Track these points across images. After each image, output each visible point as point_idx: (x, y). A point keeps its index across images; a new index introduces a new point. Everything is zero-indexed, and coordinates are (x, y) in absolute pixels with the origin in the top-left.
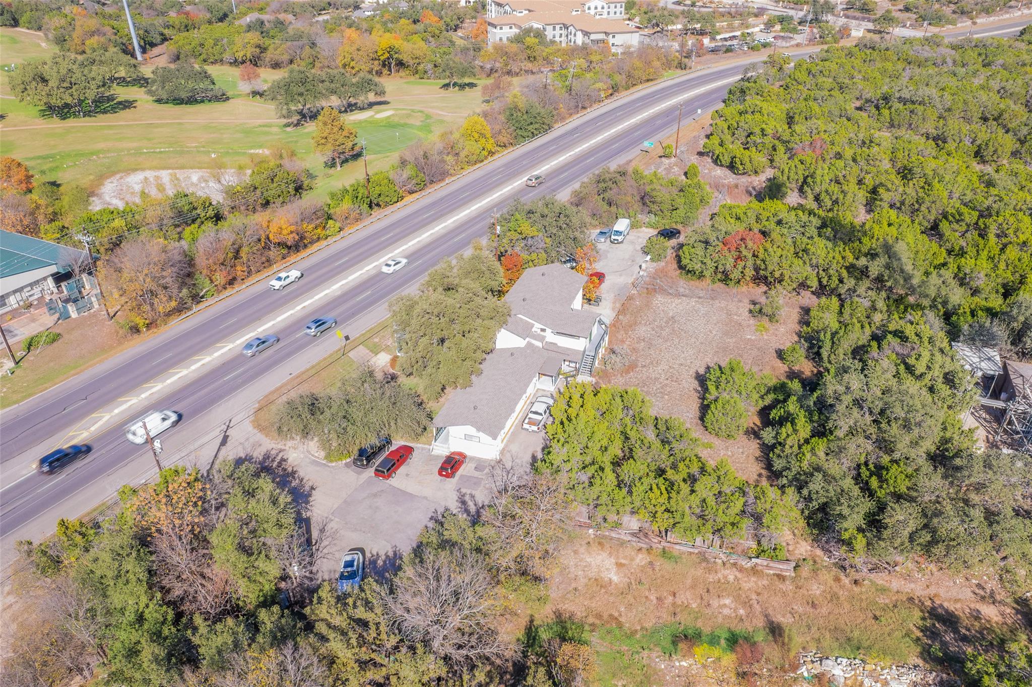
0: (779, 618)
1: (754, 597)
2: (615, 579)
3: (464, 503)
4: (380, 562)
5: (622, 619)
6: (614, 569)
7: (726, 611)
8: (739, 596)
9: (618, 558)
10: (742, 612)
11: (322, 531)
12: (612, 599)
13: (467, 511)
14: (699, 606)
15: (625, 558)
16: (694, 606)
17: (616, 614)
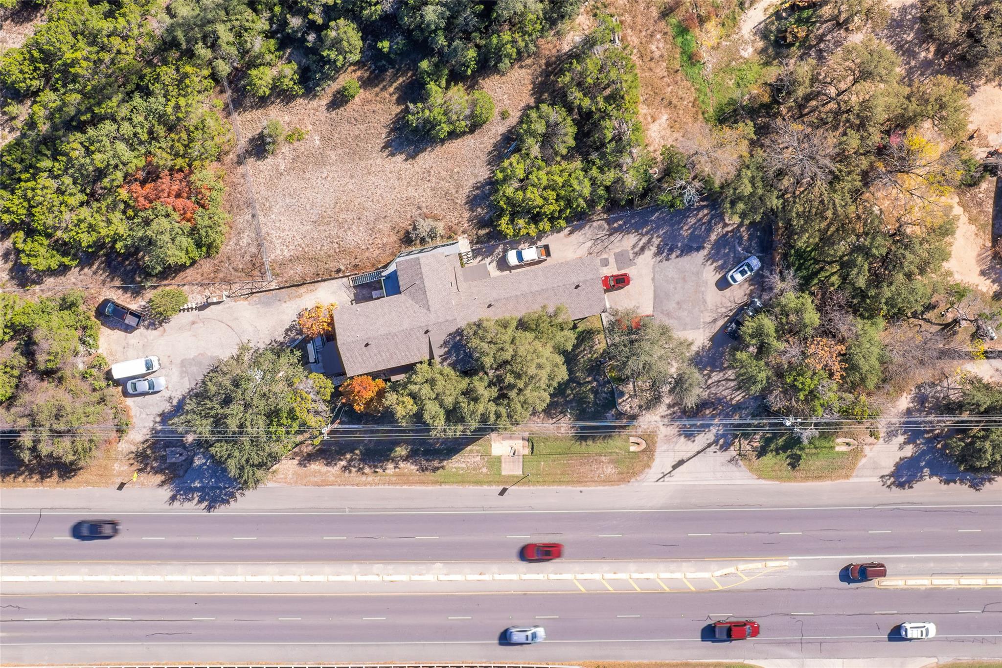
0: (655, 13)
1: (644, 33)
2: (665, 117)
3: (643, 249)
4: (720, 262)
5: (692, 99)
6: (658, 122)
7: (661, 45)
8: (647, 42)
9: (649, 123)
10: (659, 36)
11: (715, 321)
12: (681, 112)
13: (649, 241)
14: (663, 61)
15: (645, 119)
16: (665, 64)
17: (691, 104)
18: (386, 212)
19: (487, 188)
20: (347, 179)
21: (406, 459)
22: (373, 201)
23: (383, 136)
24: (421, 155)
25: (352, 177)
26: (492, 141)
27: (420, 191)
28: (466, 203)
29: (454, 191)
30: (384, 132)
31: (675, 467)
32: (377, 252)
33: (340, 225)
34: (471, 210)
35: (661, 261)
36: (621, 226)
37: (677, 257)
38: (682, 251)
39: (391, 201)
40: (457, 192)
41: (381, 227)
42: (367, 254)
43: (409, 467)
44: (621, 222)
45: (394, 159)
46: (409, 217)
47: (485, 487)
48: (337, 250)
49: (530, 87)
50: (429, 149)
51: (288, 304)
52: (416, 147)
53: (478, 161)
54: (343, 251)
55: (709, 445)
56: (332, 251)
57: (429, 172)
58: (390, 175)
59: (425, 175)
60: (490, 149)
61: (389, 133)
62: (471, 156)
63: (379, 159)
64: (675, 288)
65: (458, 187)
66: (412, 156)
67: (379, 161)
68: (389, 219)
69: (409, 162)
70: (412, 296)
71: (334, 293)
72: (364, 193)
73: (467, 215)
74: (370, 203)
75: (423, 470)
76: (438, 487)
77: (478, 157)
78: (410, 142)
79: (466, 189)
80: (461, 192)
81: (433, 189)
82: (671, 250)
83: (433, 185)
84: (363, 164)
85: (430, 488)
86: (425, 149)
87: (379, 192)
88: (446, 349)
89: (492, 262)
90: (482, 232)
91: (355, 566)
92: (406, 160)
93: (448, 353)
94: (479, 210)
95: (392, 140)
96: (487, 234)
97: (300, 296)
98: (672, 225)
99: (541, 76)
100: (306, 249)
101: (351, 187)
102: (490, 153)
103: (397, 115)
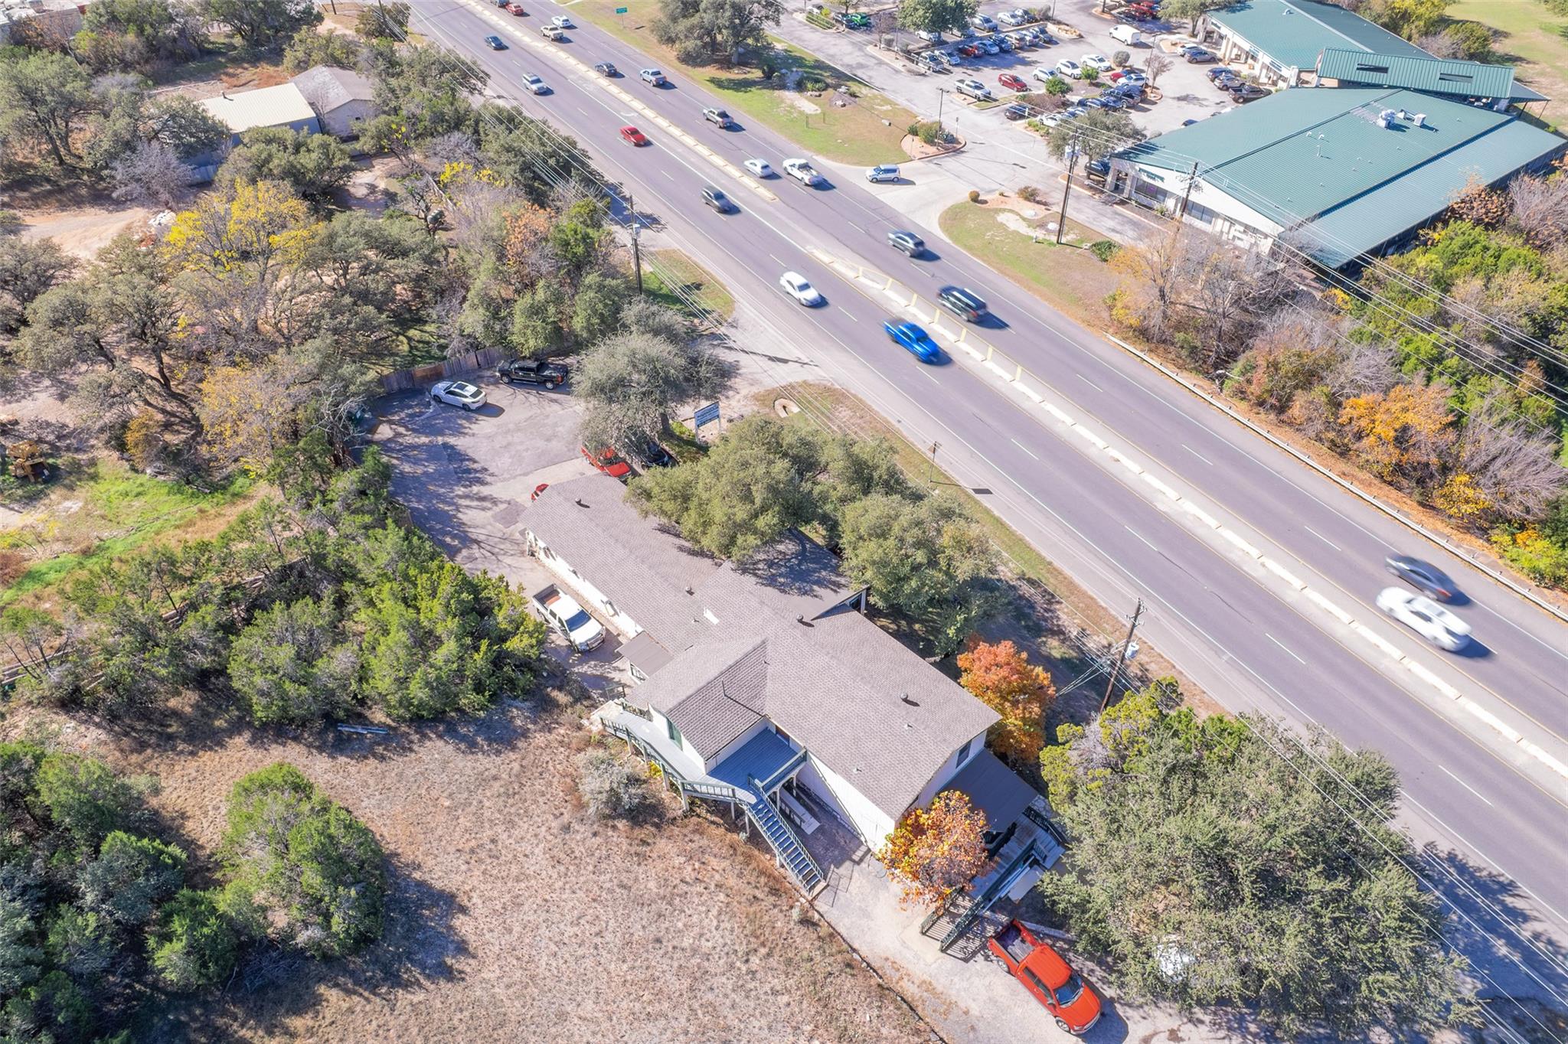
3: (484, 499)
18: (610, 891)
19: (463, 730)
20: (574, 1025)
21: (1059, 632)
22: (599, 934)
23: (419, 996)
24: (438, 885)
25: (562, 1016)
26: (353, 770)
27: (526, 847)
28: (514, 748)
29: (496, 785)
30: (404, 998)
31: (785, 361)
32: (714, 862)
33: (700, 976)
34: (525, 734)
35: (492, 475)
36: (454, 537)
37: (475, 462)
38: (462, 461)
39: (580, 894)
40: (495, 778)
41: (652, 885)
42: (732, 881)
43: (1068, 617)
44: (448, 540)
45: (471, 938)
46: (598, 840)
47: (996, 513)
48: (763, 951)
49: (206, 757)
50: (417, 875)
51: (965, 1001)
52: (421, 906)
53: (409, 773)
54: (758, 936)
55: (730, 348)
56: (773, 962)
57: (472, 851)
58: (517, 929)
59: (483, 855)
60: (372, 762)
61: (406, 985)
62: (402, 792)
63: (485, 975)
64: (527, 450)
65: (484, 781)
66: (449, 903)
67: (490, 974)
68: (624, 877)
69: (465, 902)
70: (757, 689)
71: (866, 914)
72: (589, 963)
73: (540, 739)
74: (609, 937)
75: (1051, 598)
76: (1057, 564)
77: (400, 775)
78: (414, 925)
79: (486, 762)
80: (494, 771)
81: (511, 824)
82: (468, 471)
83: (500, 829)
84: (514, 1009)
85: (1068, 572)
86: (420, 884)
87: (571, 931)
88: (815, 587)
89: (616, 669)
90: (561, 697)
91: (1288, 600)
92: (463, 910)
93: (820, 583)
94: (519, 722)
95: (423, 967)
96: (560, 689)
97: (927, 986)
98: (424, 484)
99: (174, 749)
100: (808, 1028)
101: (589, 1005)
102: (382, 758)
103: (349, 992)
